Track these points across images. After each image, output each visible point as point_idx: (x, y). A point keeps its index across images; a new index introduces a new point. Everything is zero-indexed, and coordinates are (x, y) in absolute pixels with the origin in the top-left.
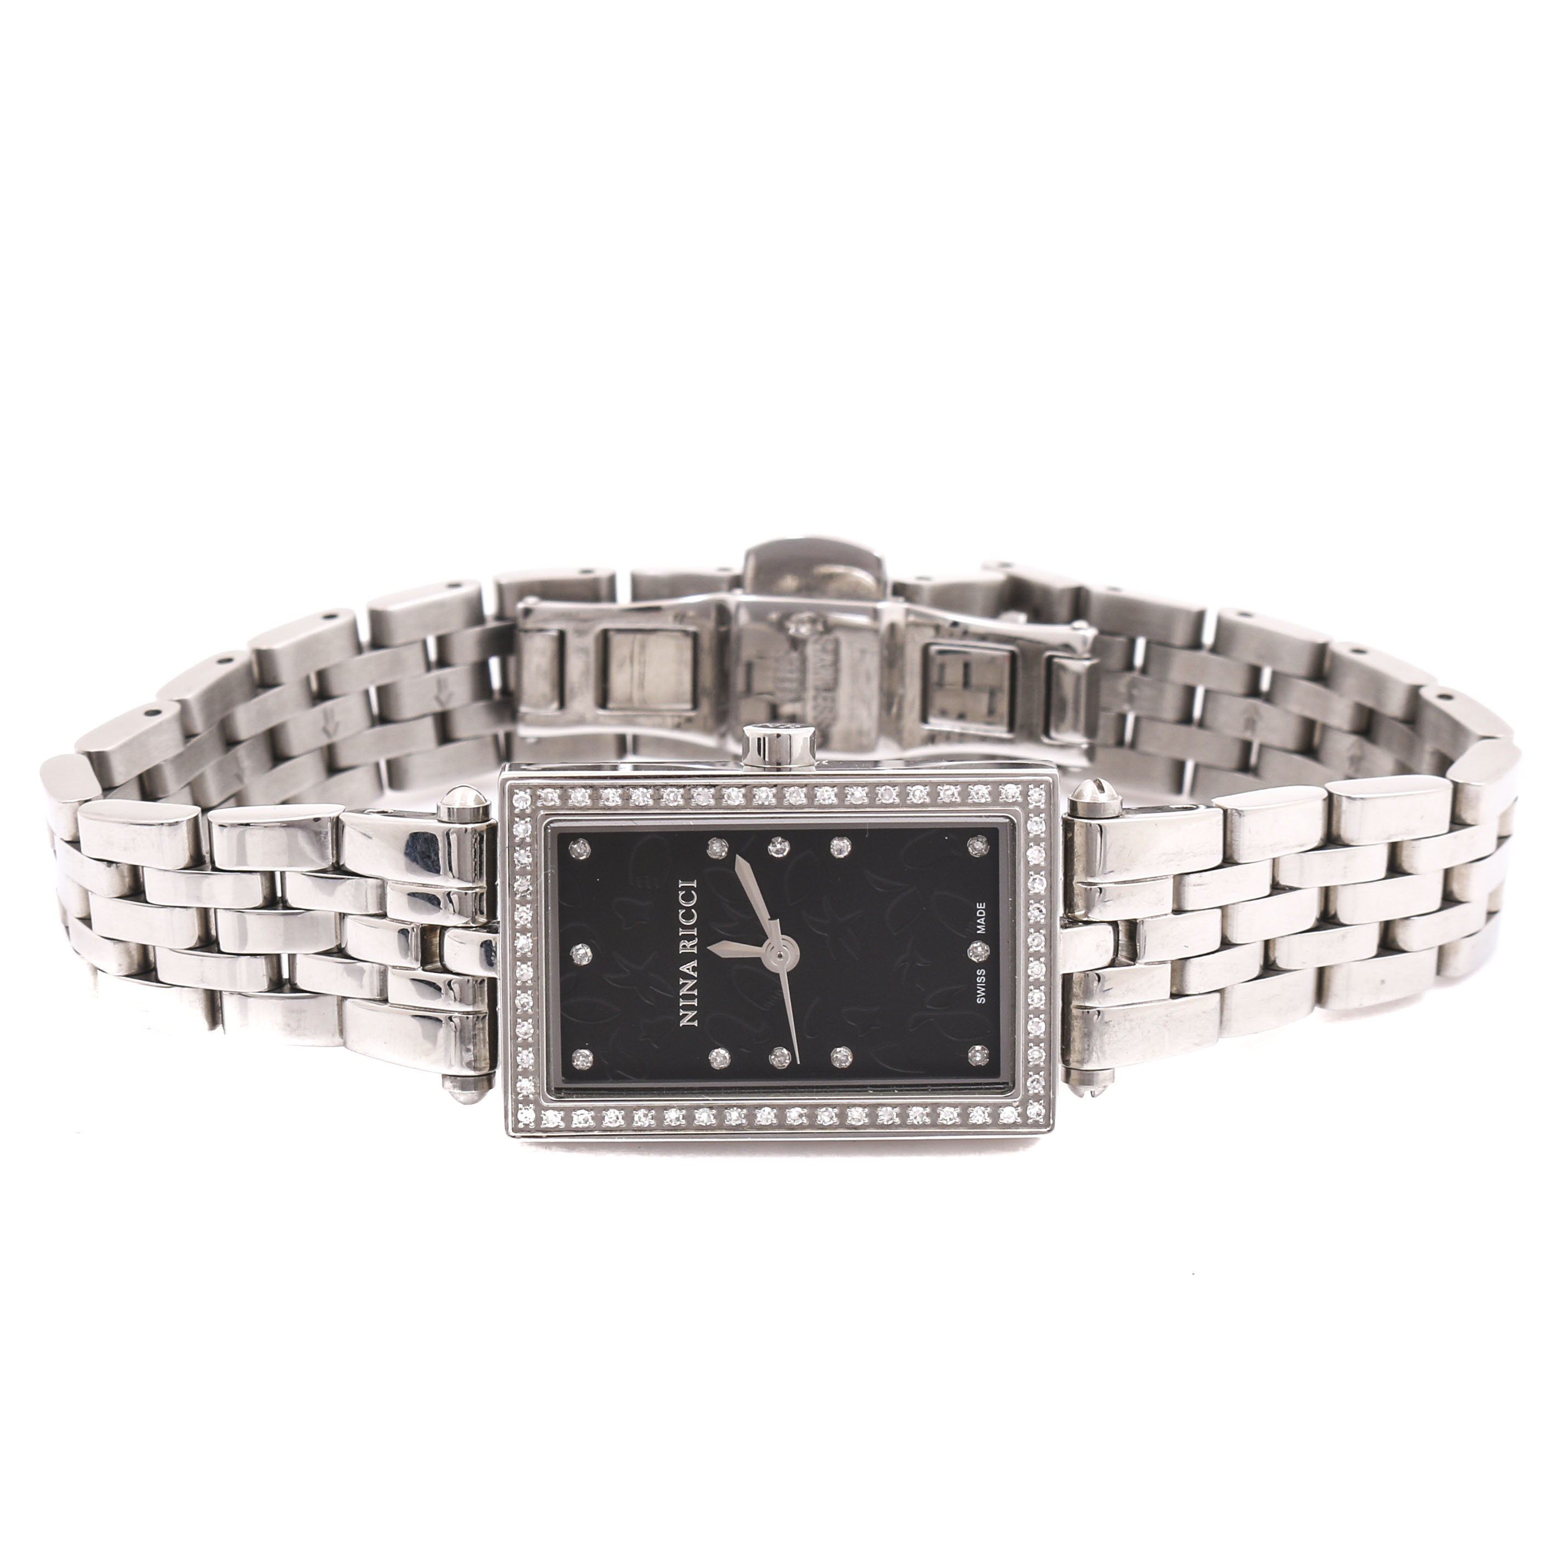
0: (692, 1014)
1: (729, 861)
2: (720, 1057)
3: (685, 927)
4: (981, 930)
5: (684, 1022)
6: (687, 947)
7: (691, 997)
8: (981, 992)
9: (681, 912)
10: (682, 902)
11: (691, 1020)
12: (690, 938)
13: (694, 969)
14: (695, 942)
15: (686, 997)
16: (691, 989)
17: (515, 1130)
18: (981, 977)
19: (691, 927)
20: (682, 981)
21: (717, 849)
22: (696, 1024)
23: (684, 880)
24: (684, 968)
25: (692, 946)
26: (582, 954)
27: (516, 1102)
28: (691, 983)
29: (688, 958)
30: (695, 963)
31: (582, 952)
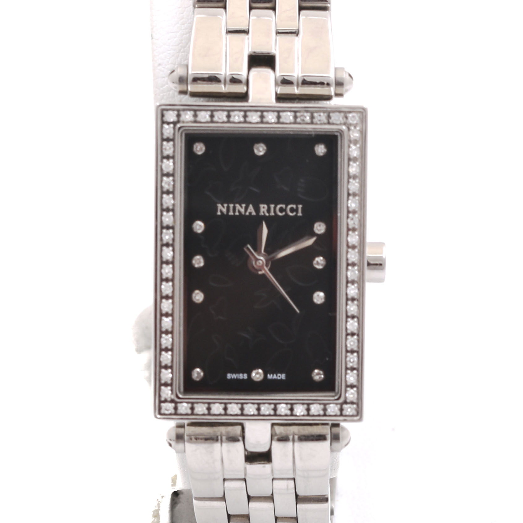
0: (225, 210)
1: (313, 234)
2: (199, 226)
3: (275, 208)
4: (270, 377)
5: (219, 206)
6: (263, 208)
7: (234, 210)
8: (234, 376)
9: (284, 206)
10: (289, 207)
11: (221, 211)
12: (269, 211)
13: (250, 213)
14: (267, 214)
15: (234, 208)
16: (239, 212)
17: (163, 110)
18: (243, 376)
19: (275, 212)
20: (244, 205)
21: (320, 228)
22: (219, 213)
23: (302, 208)
24: (251, 206)
25: (264, 212)
26: (260, 150)
27: (178, 111)
28: (243, 211)
29: (257, 209)
30: (254, 213)
31: (261, 149)
